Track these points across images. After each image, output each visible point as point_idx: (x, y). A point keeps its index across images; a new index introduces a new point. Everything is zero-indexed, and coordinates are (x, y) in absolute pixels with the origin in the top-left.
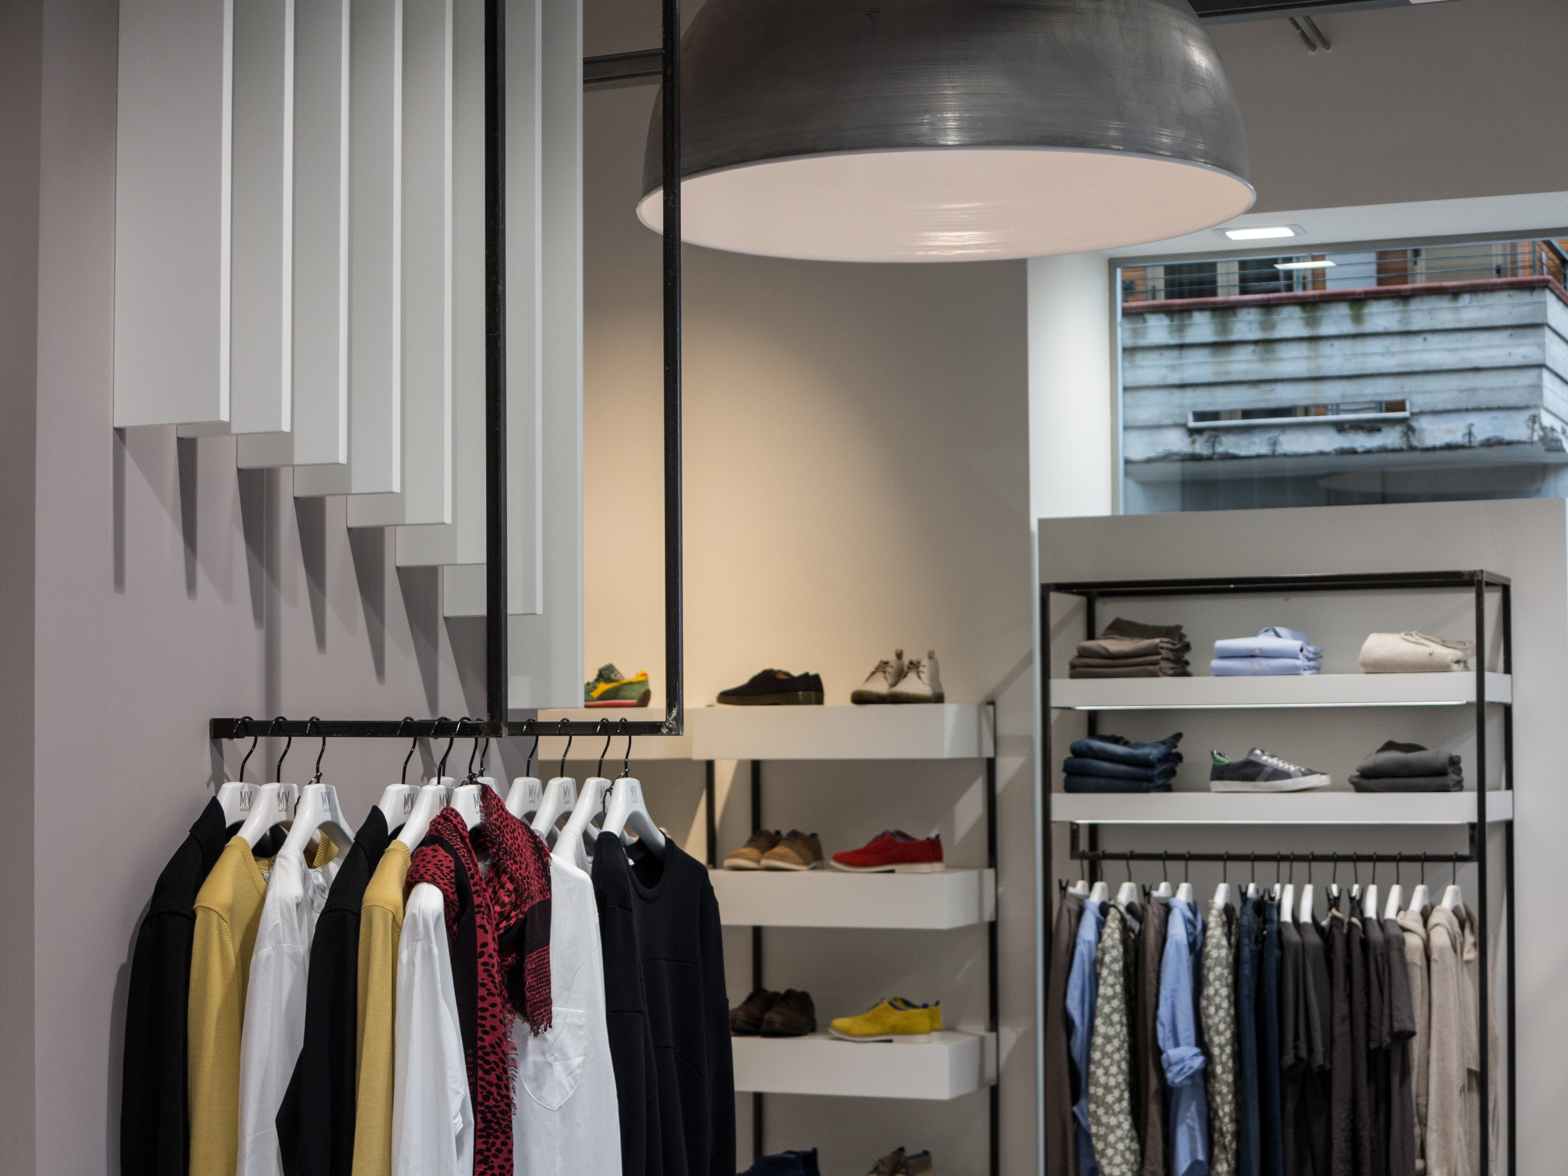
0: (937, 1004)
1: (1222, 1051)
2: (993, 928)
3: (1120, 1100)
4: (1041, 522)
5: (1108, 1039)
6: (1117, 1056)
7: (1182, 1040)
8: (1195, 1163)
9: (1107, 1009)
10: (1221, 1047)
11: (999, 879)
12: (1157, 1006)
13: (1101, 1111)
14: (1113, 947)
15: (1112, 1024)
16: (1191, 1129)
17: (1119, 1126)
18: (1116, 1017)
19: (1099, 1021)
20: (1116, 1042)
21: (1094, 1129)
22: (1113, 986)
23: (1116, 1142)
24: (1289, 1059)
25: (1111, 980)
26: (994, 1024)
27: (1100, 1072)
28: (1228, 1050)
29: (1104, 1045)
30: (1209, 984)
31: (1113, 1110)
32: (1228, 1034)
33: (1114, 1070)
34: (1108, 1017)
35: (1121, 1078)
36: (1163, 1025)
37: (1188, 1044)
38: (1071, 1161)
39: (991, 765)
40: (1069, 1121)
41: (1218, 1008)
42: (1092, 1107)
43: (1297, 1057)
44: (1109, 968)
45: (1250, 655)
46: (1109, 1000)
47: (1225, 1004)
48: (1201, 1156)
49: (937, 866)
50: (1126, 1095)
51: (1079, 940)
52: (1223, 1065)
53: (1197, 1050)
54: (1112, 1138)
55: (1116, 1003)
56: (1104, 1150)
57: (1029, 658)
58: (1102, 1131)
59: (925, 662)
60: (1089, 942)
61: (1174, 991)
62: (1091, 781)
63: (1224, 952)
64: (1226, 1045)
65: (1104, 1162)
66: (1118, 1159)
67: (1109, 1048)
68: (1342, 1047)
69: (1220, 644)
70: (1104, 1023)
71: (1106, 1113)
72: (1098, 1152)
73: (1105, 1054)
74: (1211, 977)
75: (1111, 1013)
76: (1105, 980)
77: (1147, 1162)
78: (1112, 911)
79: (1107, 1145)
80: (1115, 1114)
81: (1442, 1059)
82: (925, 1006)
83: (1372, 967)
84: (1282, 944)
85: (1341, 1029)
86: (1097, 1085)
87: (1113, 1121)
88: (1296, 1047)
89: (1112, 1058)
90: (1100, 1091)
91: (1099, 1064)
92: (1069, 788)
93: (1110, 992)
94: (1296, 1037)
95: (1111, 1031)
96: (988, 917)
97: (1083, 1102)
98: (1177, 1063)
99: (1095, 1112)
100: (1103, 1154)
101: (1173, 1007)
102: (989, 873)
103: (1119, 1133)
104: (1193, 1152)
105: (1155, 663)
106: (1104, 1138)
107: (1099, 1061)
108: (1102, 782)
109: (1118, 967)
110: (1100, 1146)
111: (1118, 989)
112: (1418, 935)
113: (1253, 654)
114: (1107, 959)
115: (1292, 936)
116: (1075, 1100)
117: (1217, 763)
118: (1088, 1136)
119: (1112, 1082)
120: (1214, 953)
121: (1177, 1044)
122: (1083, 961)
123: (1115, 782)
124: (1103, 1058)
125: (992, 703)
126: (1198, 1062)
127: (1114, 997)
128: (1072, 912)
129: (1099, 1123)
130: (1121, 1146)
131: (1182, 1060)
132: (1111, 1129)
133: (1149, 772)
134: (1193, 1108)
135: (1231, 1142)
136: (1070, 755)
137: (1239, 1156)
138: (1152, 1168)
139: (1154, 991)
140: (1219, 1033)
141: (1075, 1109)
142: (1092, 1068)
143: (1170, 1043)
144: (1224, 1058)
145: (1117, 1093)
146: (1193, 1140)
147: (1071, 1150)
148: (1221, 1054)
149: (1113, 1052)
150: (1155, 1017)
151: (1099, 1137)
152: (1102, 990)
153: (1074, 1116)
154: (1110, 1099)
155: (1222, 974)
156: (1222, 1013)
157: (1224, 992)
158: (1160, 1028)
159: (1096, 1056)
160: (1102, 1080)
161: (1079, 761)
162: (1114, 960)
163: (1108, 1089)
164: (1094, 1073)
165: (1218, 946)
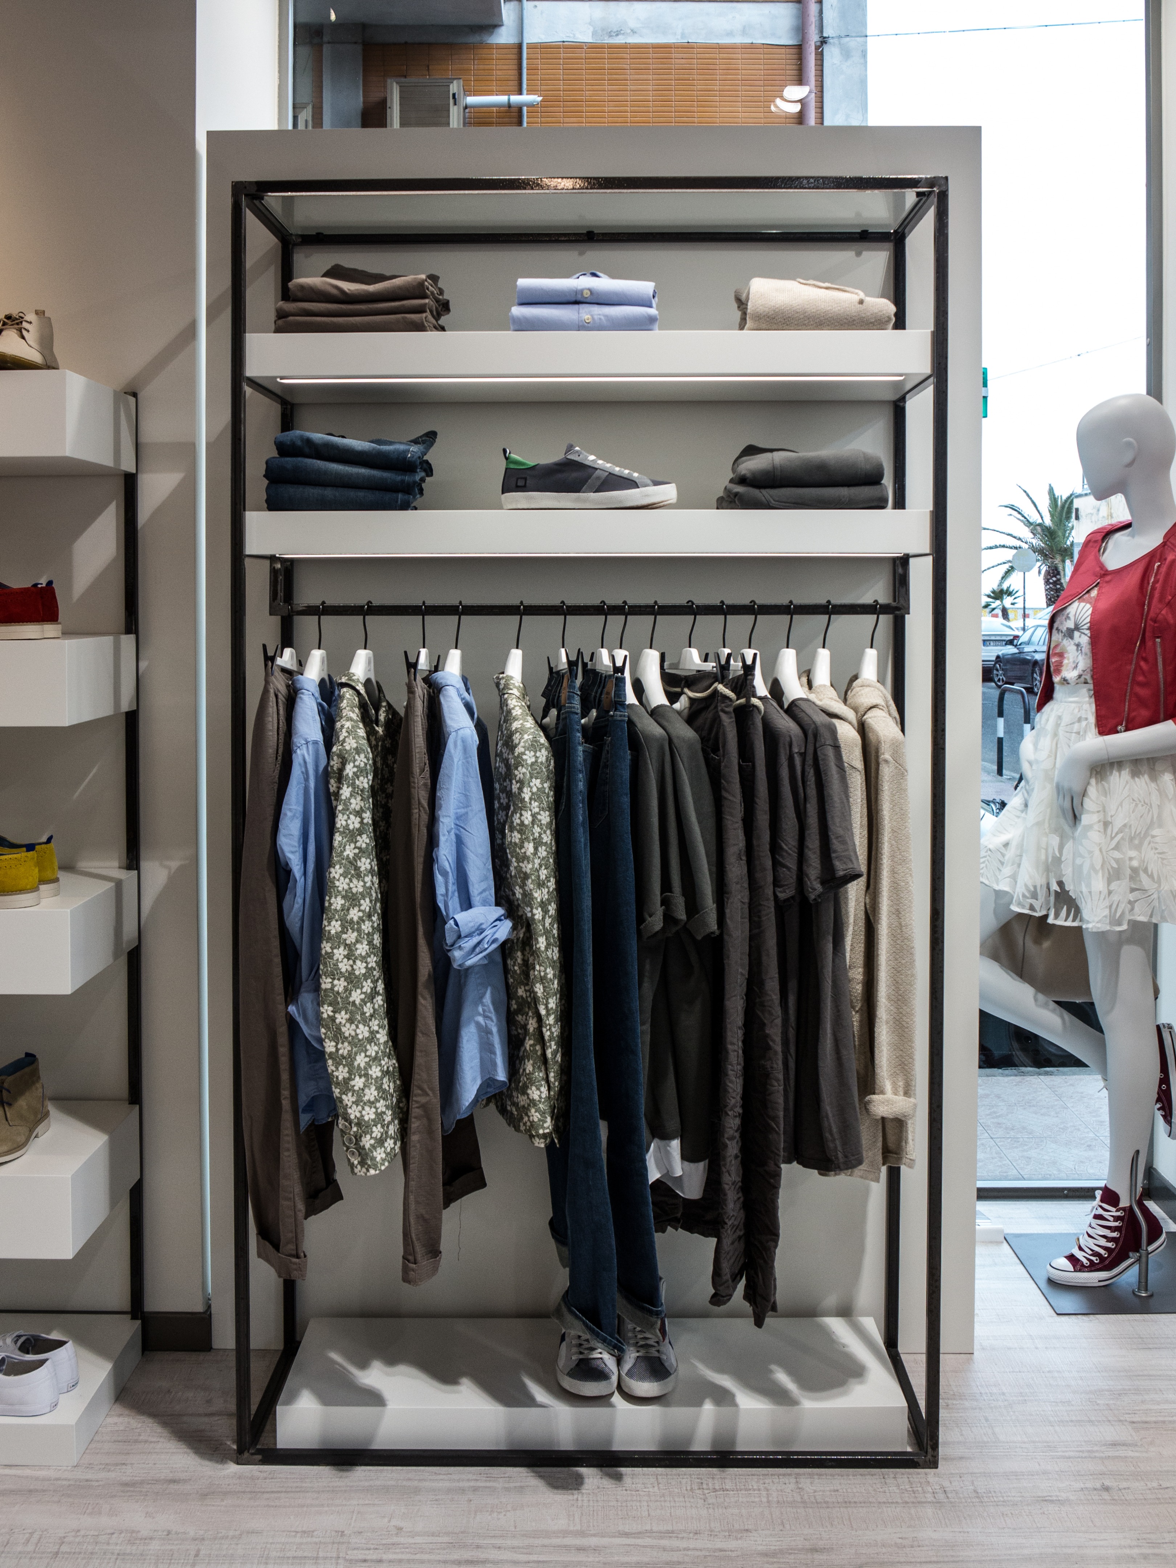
0: (49, 840)
1: (545, 912)
2: (132, 720)
3: (371, 996)
4: (212, 136)
5: (352, 899)
6: (366, 927)
7: (476, 899)
8: (488, 1082)
9: (350, 851)
10: (543, 905)
11: (140, 649)
12: (432, 842)
13: (342, 1017)
14: (358, 751)
15: (359, 876)
16: (484, 1032)
17: (372, 1039)
18: (365, 864)
19: (336, 872)
20: (366, 904)
21: (330, 1047)
22: (359, 813)
23: (368, 1065)
24: (656, 922)
25: (356, 803)
26: (133, 861)
27: (340, 953)
28: (552, 909)
29: (346, 910)
30: (524, 808)
31: (363, 1013)
32: (552, 884)
33: (362, 948)
34: (352, 863)
35: (373, 961)
36: (445, 874)
37: (485, 903)
38: (285, 1093)
39: (130, 483)
40: (282, 1029)
41: (538, 843)
42: (327, 1011)
43: (669, 918)
44: (353, 785)
45: (575, 300)
46: (352, 836)
47: (547, 838)
48: (501, 1076)
49: (50, 629)
50: (380, 987)
51: (298, 740)
52: (547, 933)
53: (500, 911)
54: (361, 1060)
55: (364, 841)
56: (347, 1081)
57: (191, 331)
58: (345, 1049)
59: (31, 317)
60: (315, 743)
61: (461, 820)
62: (314, 492)
63: (543, 755)
64: (549, 902)
65: (348, 1099)
66: (371, 1094)
67: (354, 914)
68: (738, 896)
69: (523, 282)
70: (344, 875)
71: (351, 1021)
72: (338, 1084)
73: (347, 924)
74: (526, 795)
75: (357, 857)
76: (347, 803)
77: (415, 1091)
78: (347, 693)
79: (353, 1071)
80: (365, 1021)
81: (897, 913)
82: (30, 847)
83: (784, 773)
84: (635, 741)
85: (736, 870)
86: (335, 974)
87: (363, 1032)
88: (665, 902)
89: (359, 930)
90: (340, 985)
91: (337, 940)
92: (274, 504)
93: (354, 823)
94: (666, 886)
95: (357, 887)
96: (126, 705)
97: (306, 998)
98: (470, 935)
99: (333, 1019)
100: (346, 1085)
101: (460, 843)
102: (128, 642)
103: (372, 1050)
104: (487, 1066)
105: (420, 310)
106: (349, 1060)
107: (338, 935)
108: (329, 493)
109: (365, 782)
110: (341, 1073)
111: (367, 816)
112: (850, 723)
113: (579, 298)
114: (350, 770)
115: (650, 727)
116: (291, 993)
117: (512, 466)
118: (319, 1056)
119: (360, 968)
120: (529, 757)
121: (467, 904)
122: (306, 774)
123: (352, 494)
124: (344, 930)
125: (135, 395)
126: (504, 931)
127: (360, 832)
128: (280, 696)
129: (338, 1036)
130: (375, 1072)
131: (480, 930)
132: (358, 1044)
133: (408, 478)
134: (488, 999)
135: (555, 1053)
136: (274, 453)
137: (566, 1071)
138: (423, 1100)
139: (425, 818)
140: (540, 885)
141: (292, 1009)
142: (326, 947)
143: (454, 902)
144: (548, 921)
145: (367, 986)
146: (486, 1047)
147: (285, 1077)
148: (544, 918)
149: (361, 920)
150: (430, 861)
151: (338, 1060)
152: (341, 821)
153: (292, 1024)
154: (356, 996)
155: (541, 790)
156: (543, 852)
157: (545, 817)
158: (439, 879)
159: (334, 927)
160: (344, 966)
161: (290, 461)
162: (360, 772)
163: (353, 980)
164: (330, 955)
165: (534, 746)
